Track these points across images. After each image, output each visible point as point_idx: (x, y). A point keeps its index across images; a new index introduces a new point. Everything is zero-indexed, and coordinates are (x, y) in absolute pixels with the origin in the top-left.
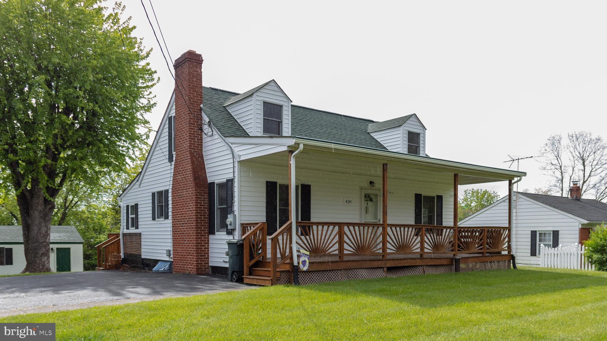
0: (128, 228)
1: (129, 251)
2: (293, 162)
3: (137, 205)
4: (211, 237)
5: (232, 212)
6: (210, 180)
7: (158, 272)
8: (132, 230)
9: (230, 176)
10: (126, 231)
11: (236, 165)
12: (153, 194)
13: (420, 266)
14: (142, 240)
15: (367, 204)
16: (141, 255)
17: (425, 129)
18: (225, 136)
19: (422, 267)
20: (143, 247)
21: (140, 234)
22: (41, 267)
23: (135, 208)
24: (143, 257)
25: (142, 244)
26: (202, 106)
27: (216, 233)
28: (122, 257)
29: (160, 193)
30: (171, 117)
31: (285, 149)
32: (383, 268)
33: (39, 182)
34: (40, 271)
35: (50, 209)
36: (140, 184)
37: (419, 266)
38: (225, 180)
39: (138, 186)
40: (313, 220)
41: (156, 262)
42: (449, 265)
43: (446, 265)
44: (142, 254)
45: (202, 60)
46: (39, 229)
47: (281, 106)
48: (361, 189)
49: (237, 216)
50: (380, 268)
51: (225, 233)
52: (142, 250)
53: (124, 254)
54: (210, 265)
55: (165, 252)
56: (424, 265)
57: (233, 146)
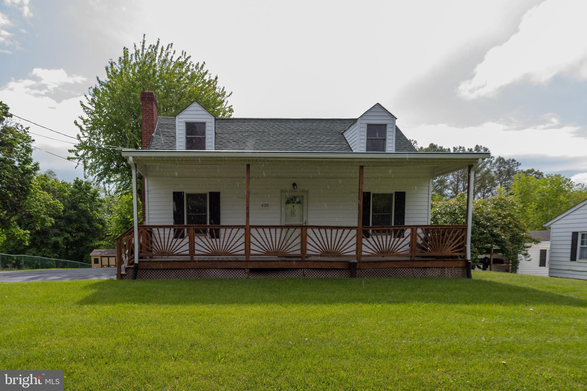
13: (300, 268)
15: (293, 206)
17: (395, 119)
19: (301, 270)
32: (244, 268)
37: (298, 269)
40: (222, 224)
42: (344, 269)
43: (343, 269)
47: (204, 123)
48: (282, 191)
50: (241, 269)
56: (304, 268)
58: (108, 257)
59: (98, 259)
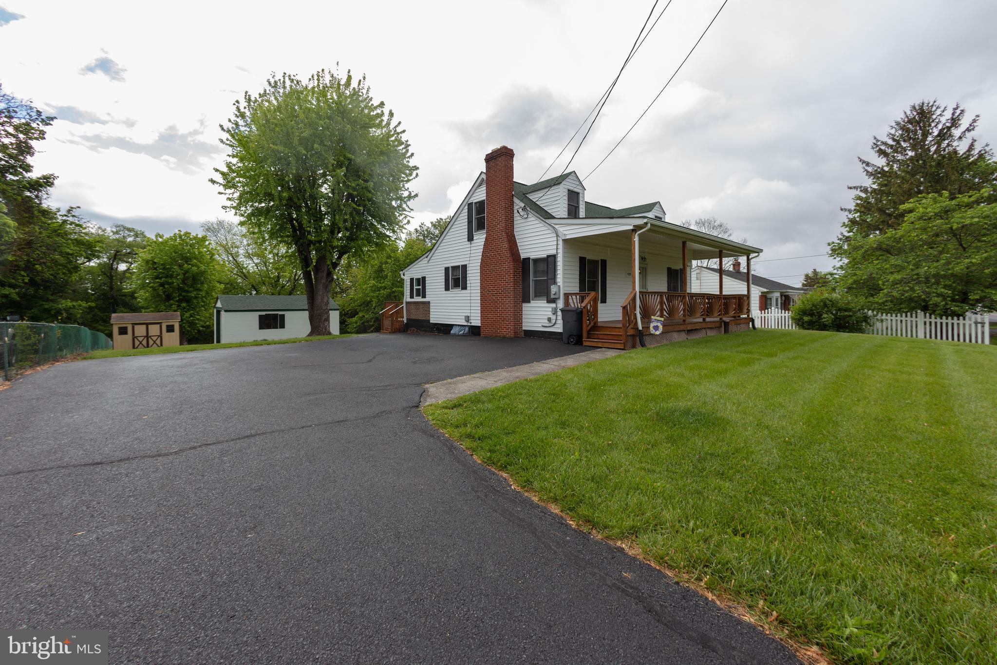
0: (412, 297)
1: (413, 317)
2: (636, 239)
3: (424, 278)
4: (524, 305)
5: (555, 283)
6: (523, 256)
7: (455, 335)
8: (419, 299)
9: (554, 252)
10: (409, 300)
11: (560, 242)
12: (447, 269)
14: (431, 308)
16: (429, 320)
18: (545, 218)
19: (705, 329)
20: (431, 313)
21: (429, 302)
22: (324, 330)
23: (422, 281)
24: (431, 322)
25: (431, 310)
26: (513, 193)
27: (531, 302)
28: (405, 322)
29: (455, 268)
30: (472, 203)
31: (631, 227)
32: (685, 331)
33: (326, 259)
34: (324, 335)
35: (330, 281)
36: (429, 260)
37: (703, 328)
38: (545, 256)
39: (426, 262)
41: (451, 326)
42: (719, 327)
43: (717, 327)
44: (431, 319)
45: (514, 155)
46: (322, 299)
49: (561, 287)
50: (683, 331)
51: (546, 302)
52: (431, 316)
53: (407, 319)
54: (523, 329)
55: (464, 318)
57: (556, 227)
58: (147, 324)
59: (126, 328)
